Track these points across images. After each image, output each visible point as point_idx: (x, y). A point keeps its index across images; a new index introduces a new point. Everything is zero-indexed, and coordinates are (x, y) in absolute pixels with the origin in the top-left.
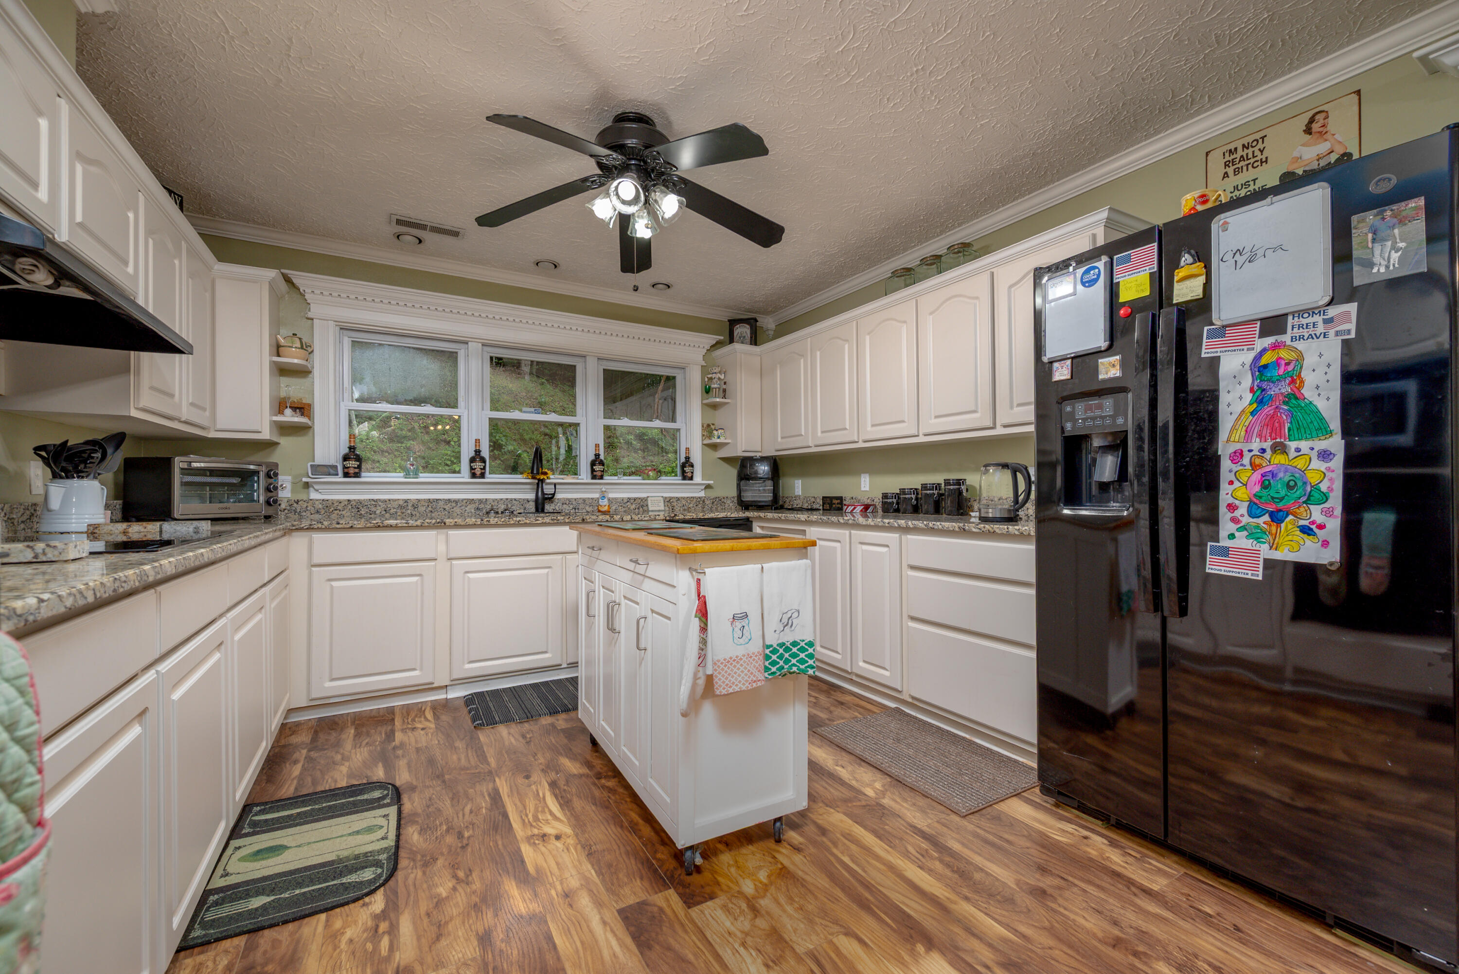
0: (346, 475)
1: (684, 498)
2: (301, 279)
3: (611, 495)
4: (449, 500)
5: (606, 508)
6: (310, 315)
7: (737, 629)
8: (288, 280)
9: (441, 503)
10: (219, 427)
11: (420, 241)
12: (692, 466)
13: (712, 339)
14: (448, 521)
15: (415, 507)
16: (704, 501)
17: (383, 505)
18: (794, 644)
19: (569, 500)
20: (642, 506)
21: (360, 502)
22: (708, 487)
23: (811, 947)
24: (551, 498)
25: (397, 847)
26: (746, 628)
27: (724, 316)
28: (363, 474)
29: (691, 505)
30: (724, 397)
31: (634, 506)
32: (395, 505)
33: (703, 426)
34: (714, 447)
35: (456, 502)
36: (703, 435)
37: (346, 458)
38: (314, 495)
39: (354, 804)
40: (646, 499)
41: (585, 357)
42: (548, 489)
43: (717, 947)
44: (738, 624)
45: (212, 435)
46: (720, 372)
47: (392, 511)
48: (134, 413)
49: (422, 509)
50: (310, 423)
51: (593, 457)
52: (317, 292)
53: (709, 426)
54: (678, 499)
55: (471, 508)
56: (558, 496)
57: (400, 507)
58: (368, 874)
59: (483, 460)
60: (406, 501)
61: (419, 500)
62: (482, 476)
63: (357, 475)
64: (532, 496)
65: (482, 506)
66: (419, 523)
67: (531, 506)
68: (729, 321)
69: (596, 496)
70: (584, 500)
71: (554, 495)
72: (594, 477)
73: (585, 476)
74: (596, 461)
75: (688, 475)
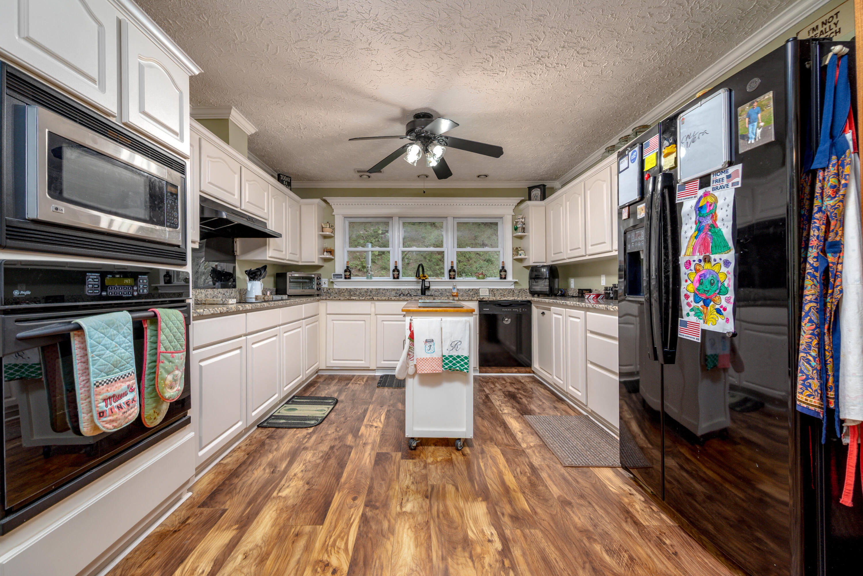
0: (346, 278)
1: (501, 289)
2: (329, 199)
3: (458, 287)
4: (385, 289)
5: (455, 294)
6: (333, 214)
7: (427, 346)
8: (325, 201)
9: (381, 290)
10: (302, 261)
11: (369, 177)
12: (505, 271)
13: (517, 200)
14: (375, 298)
15: (371, 292)
16: (513, 291)
17: (359, 291)
18: (458, 357)
19: (438, 289)
20: (477, 293)
21: (350, 289)
22: (516, 283)
23: (435, 483)
24: (428, 288)
25: (326, 417)
26: (432, 346)
27: (526, 185)
28: (352, 278)
29: (506, 293)
30: (524, 232)
31: (472, 293)
32: (363, 291)
33: (513, 249)
34: (521, 260)
35: (387, 290)
36: (513, 254)
37: (345, 271)
38: (335, 287)
40: (478, 290)
41: (447, 217)
42: (427, 285)
43: (400, 472)
44: (428, 344)
45: (300, 264)
46: (522, 218)
47: (363, 293)
48: (267, 258)
49: (374, 293)
50: (333, 258)
51: (450, 268)
52: (336, 204)
53: (517, 248)
54: (498, 290)
55: (393, 293)
56: (431, 287)
57: (366, 292)
58: (313, 422)
59: (398, 271)
60: (368, 289)
61: (372, 289)
62: (398, 278)
63: (349, 278)
64: (420, 287)
65: (398, 292)
66: (363, 298)
67: (419, 292)
68: (529, 188)
69: (451, 287)
70: (446, 290)
71: (429, 287)
72: (450, 278)
73: (446, 278)
74: (452, 270)
75: (503, 276)
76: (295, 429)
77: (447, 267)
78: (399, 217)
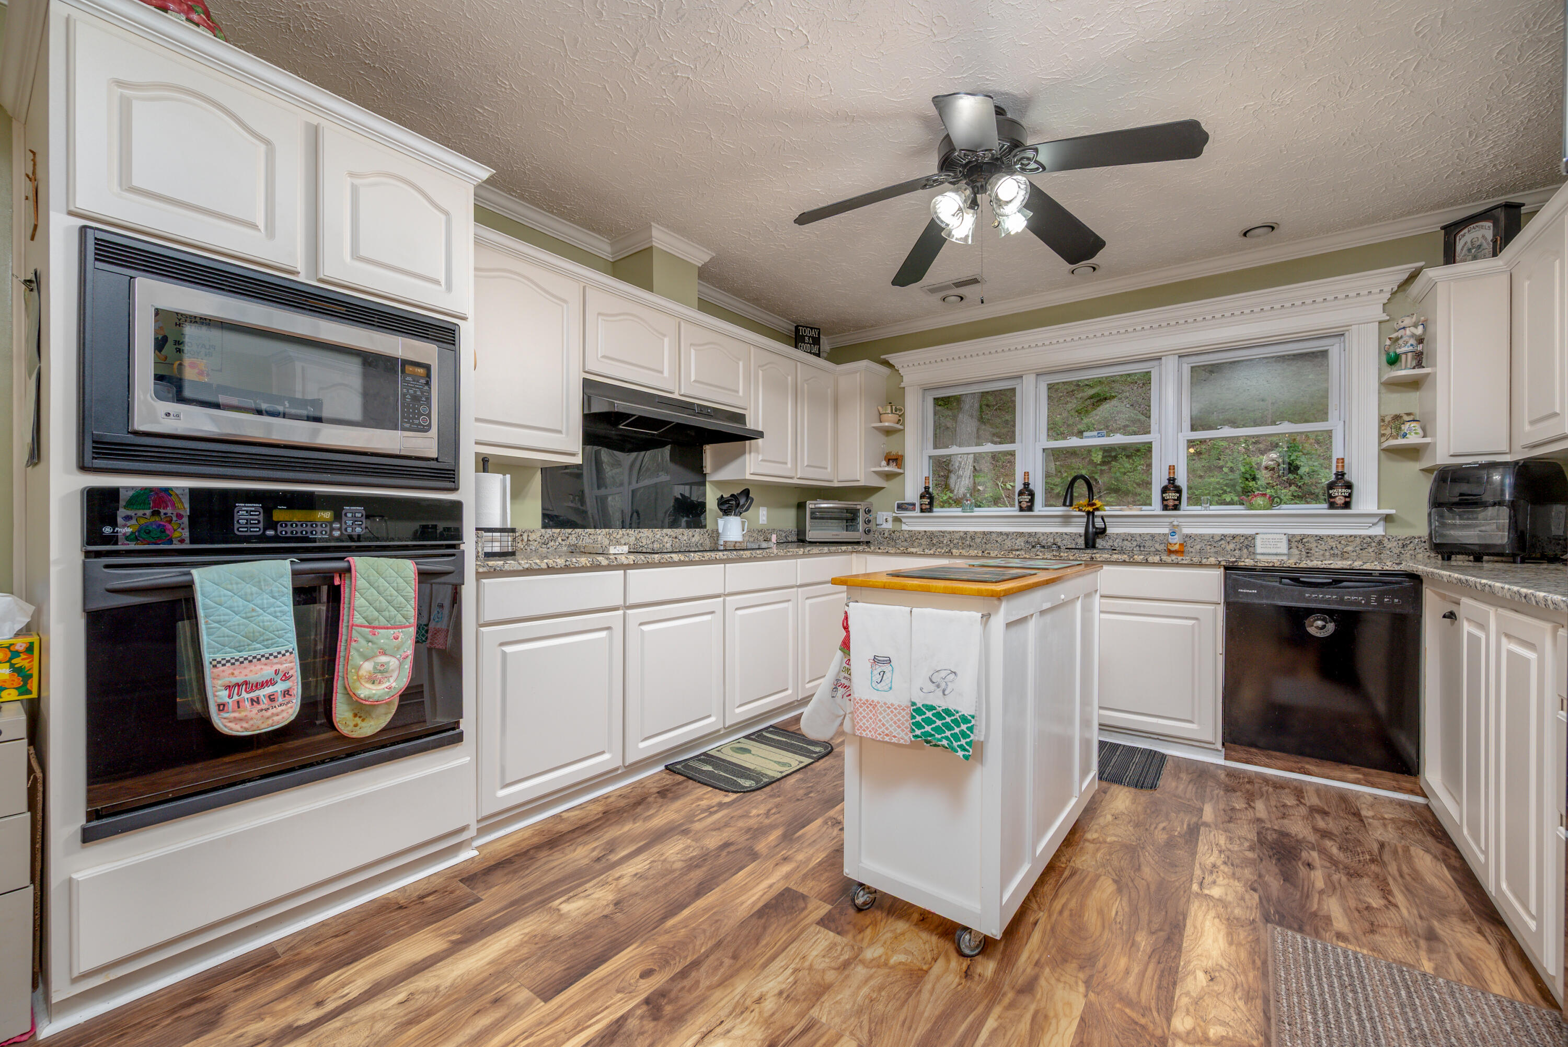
0: (922, 511)
1: (1332, 537)
2: (893, 358)
3: (1186, 531)
4: (1001, 533)
5: (1177, 547)
6: (902, 385)
7: (876, 672)
8: (886, 363)
9: (994, 535)
10: (841, 478)
11: (962, 298)
12: (1349, 486)
13: (1395, 275)
15: (972, 538)
16: (1380, 543)
17: (948, 536)
18: (948, 712)
19: (1132, 536)
20: (1247, 547)
21: (932, 533)
22: (1388, 519)
24: (1103, 531)
25: (779, 780)
26: (888, 675)
27: (1433, 222)
28: (935, 509)
29: (1350, 549)
30: (1419, 365)
31: (1232, 546)
32: (957, 536)
33: (1382, 420)
34: (1413, 453)
35: (1007, 534)
36: (1381, 435)
37: (922, 497)
38: (904, 527)
39: (802, 748)
40: (1254, 537)
41: (1160, 359)
42: (1099, 523)
44: (879, 668)
45: (836, 484)
46: (1415, 326)
47: (955, 541)
48: (748, 477)
49: (978, 540)
50: (901, 471)
51: (1165, 483)
52: (905, 365)
53: (1397, 417)
54: (1320, 538)
55: (1020, 542)
56: (1110, 531)
57: (962, 538)
58: (747, 783)
59: (1032, 493)
60: (966, 533)
61: (976, 533)
62: (1030, 508)
63: (930, 510)
64: (1082, 530)
65: (1031, 540)
66: (932, 552)
67: (1081, 542)
68: (1444, 228)
69: (1166, 531)
70: (1153, 536)
71: (1104, 530)
72: (1165, 508)
73: (1156, 507)
74: (1172, 486)
75: (1340, 500)
76: (710, 789)
77: (1159, 479)
78: (1038, 375)
